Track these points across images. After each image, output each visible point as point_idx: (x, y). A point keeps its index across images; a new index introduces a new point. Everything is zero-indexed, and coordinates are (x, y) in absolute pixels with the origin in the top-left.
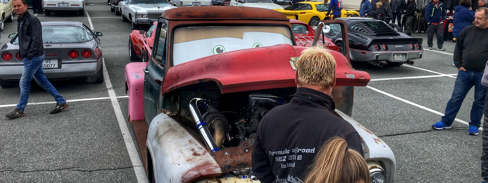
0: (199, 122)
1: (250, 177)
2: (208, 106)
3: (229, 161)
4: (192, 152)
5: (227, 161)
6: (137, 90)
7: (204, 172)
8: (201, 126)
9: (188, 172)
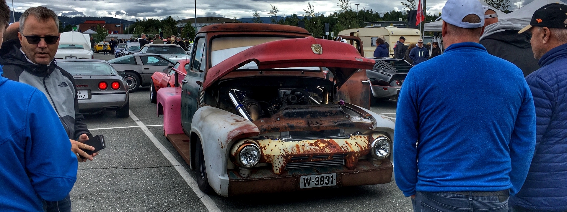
0: (238, 105)
1: (282, 139)
2: (244, 96)
3: (265, 126)
4: (235, 120)
5: (263, 126)
6: (172, 105)
7: (245, 131)
8: (240, 107)
9: (233, 131)
